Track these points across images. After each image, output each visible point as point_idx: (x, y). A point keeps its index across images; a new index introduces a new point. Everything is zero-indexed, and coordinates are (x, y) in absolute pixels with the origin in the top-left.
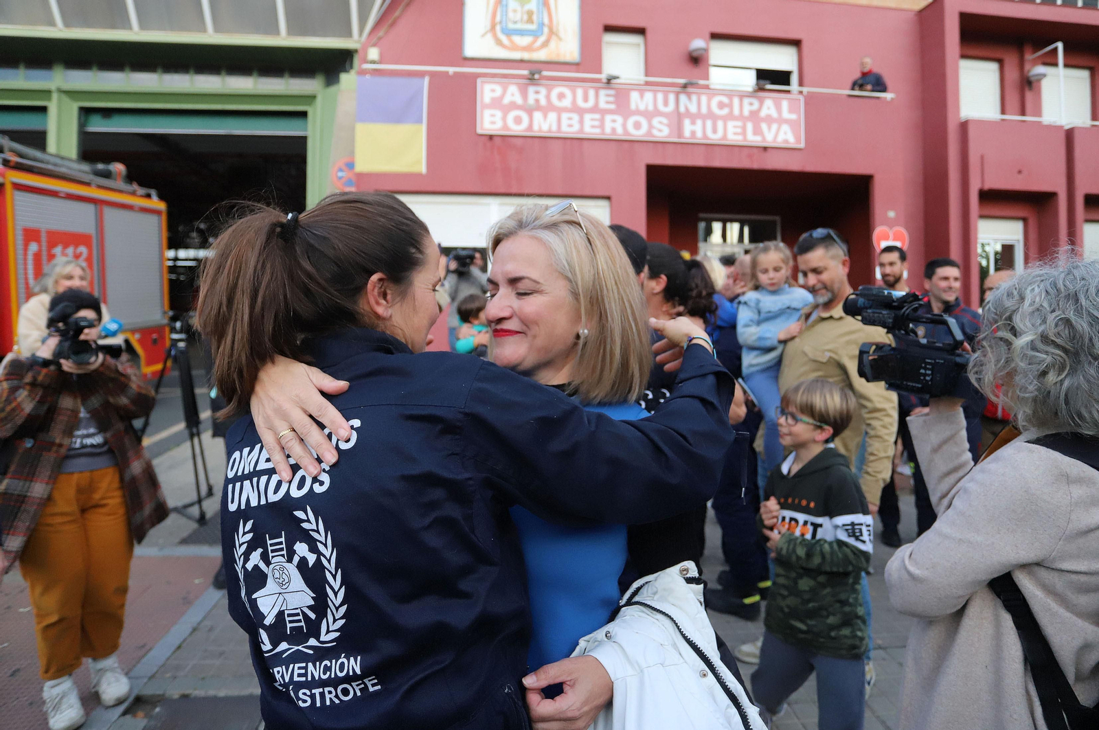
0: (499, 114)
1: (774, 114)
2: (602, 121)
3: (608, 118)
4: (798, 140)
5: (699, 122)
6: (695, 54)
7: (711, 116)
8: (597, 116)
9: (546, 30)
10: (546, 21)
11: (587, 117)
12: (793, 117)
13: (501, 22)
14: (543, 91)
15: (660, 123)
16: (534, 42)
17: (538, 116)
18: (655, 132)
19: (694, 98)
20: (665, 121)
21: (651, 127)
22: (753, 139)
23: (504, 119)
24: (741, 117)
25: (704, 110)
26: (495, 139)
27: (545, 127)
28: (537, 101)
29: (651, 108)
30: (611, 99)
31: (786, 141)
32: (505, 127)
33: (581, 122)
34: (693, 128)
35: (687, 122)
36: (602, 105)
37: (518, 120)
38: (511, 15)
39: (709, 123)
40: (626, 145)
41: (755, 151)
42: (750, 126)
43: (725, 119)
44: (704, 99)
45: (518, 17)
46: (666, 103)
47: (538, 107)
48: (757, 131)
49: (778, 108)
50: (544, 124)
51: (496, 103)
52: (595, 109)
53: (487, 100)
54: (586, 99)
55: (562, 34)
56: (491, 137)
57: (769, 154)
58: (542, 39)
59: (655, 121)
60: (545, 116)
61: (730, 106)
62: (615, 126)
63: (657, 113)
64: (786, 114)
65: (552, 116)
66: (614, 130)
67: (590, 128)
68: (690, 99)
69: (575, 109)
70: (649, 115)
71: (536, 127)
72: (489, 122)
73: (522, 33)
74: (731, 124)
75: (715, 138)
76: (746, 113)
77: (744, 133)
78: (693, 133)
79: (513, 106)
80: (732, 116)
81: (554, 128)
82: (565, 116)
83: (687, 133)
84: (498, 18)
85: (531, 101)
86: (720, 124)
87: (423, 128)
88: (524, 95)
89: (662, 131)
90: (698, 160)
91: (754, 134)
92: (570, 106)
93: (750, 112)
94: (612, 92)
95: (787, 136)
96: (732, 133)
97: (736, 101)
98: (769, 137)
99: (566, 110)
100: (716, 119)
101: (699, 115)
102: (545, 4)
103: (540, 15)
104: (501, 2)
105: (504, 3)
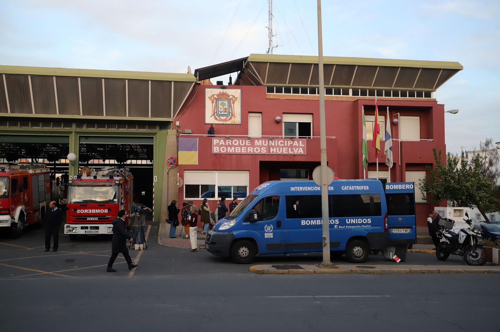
0: (218, 148)
1: (298, 145)
2: (247, 149)
3: (249, 148)
4: (304, 153)
5: (275, 148)
7: (278, 146)
8: (246, 148)
9: (230, 114)
11: (243, 148)
12: (303, 145)
13: (216, 112)
14: (230, 141)
16: (227, 118)
17: (229, 148)
18: (262, 152)
19: (274, 141)
20: (265, 148)
21: (261, 150)
22: (291, 153)
23: (220, 149)
24: (287, 146)
25: (276, 145)
26: (218, 155)
27: (231, 151)
28: (229, 144)
29: (261, 145)
30: (250, 143)
31: (301, 153)
32: (220, 151)
33: (241, 149)
34: (273, 150)
35: (271, 148)
36: (247, 144)
37: (223, 149)
38: (220, 110)
39: (278, 149)
40: (254, 155)
41: (292, 156)
42: (290, 149)
43: (283, 147)
44: (276, 141)
45: (222, 110)
46: (265, 143)
47: (229, 146)
48: (292, 150)
49: (299, 144)
50: (231, 150)
51: (217, 145)
52: (245, 146)
53: (215, 144)
54: (242, 143)
55: (235, 116)
56: (216, 154)
57: (296, 156)
58: (229, 117)
59: (262, 149)
60: (231, 148)
61: (284, 143)
62: (250, 150)
63: (263, 146)
65: (233, 148)
66: (250, 151)
67: (243, 151)
68: (272, 142)
69: (239, 146)
70: (260, 147)
71: (228, 151)
72: (216, 150)
73: (223, 115)
74: (284, 149)
75: (280, 152)
76: (289, 145)
77: (288, 151)
78: (273, 151)
79: (222, 145)
80: (284, 146)
81: (233, 151)
82: (236, 148)
83: (271, 152)
85: (227, 144)
86: (281, 149)
87: (197, 152)
88: (225, 143)
89: (264, 151)
90: (275, 159)
91: (291, 151)
92: (238, 145)
93: (290, 144)
94: (250, 141)
95: (301, 151)
96: (285, 151)
97: (286, 141)
98: (296, 151)
99: (237, 146)
100: (279, 147)
101: (275, 146)
102: (230, 106)
103: (229, 109)
104: (217, 106)
105: (218, 106)
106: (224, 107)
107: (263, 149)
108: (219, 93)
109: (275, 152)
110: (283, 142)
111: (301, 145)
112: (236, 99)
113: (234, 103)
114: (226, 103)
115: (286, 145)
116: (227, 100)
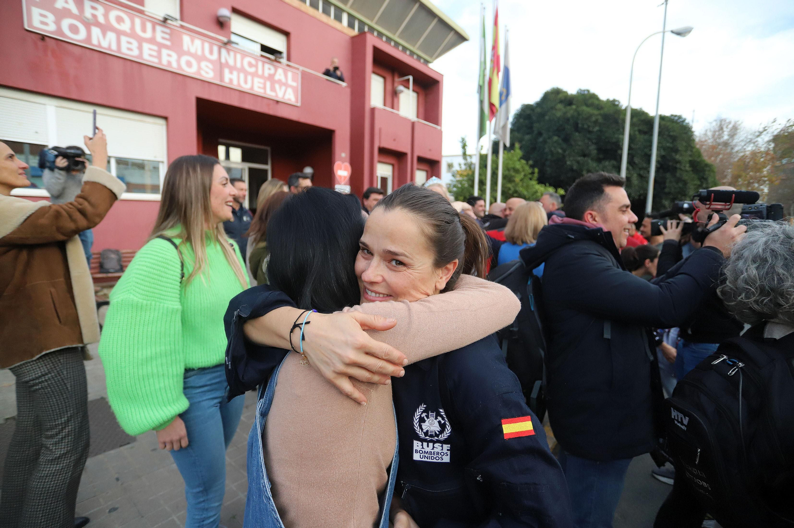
0: (50, 16)
1: (284, 80)
2: (159, 52)
3: (165, 52)
4: (297, 101)
5: (235, 73)
6: (221, 19)
7: (242, 70)
8: (155, 47)
11: (146, 46)
12: (294, 84)
14: (101, 9)
15: (207, 66)
17: (97, 31)
18: (203, 73)
19: (232, 54)
20: (211, 66)
21: (199, 68)
22: (270, 94)
23: (57, 23)
24: (263, 77)
25: (239, 65)
26: (48, 40)
27: (104, 44)
28: (94, 16)
29: (199, 53)
30: (167, 36)
31: (290, 100)
32: (60, 31)
33: (140, 48)
34: (231, 76)
35: (226, 71)
36: (159, 39)
37: (74, 29)
39: (242, 76)
40: (180, 78)
41: (271, 102)
42: (268, 84)
43: (253, 75)
44: (238, 57)
46: (211, 52)
47: (96, 23)
48: (273, 89)
49: (286, 78)
50: (103, 41)
51: (47, 5)
56: (43, 37)
57: (280, 105)
59: (203, 64)
60: (104, 34)
61: (256, 66)
62: (170, 60)
63: (204, 58)
64: (290, 82)
65: (111, 36)
66: (169, 63)
67: (148, 55)
68: (229, 54)
69: (132, 34)
70: (200, 59)
71: (94, 42)
72: (40, 21)
74: (256, 80)
75: (246, 87)
76: (266, 74)
77: (265, 88)
78: (231, 80)
79: (68, 13)
80: (257, 74)
82: (124, 39)
83: (227, 80)
85: (88, 15)
86: (249, 78)
88: (80, 7)
89: (208, 73)
90: (234, 101)
91: (271, 91)
92: (128, 31)
93: (269, 74)
94: (168, 31)
95: (290, 96)
96: (257, 87)
97: (260, 65)
98: (280, 94)
99: (125, 33)
100: (246, 73)
101: (235, 68)
109: (235, 83)
110: (253, 62)
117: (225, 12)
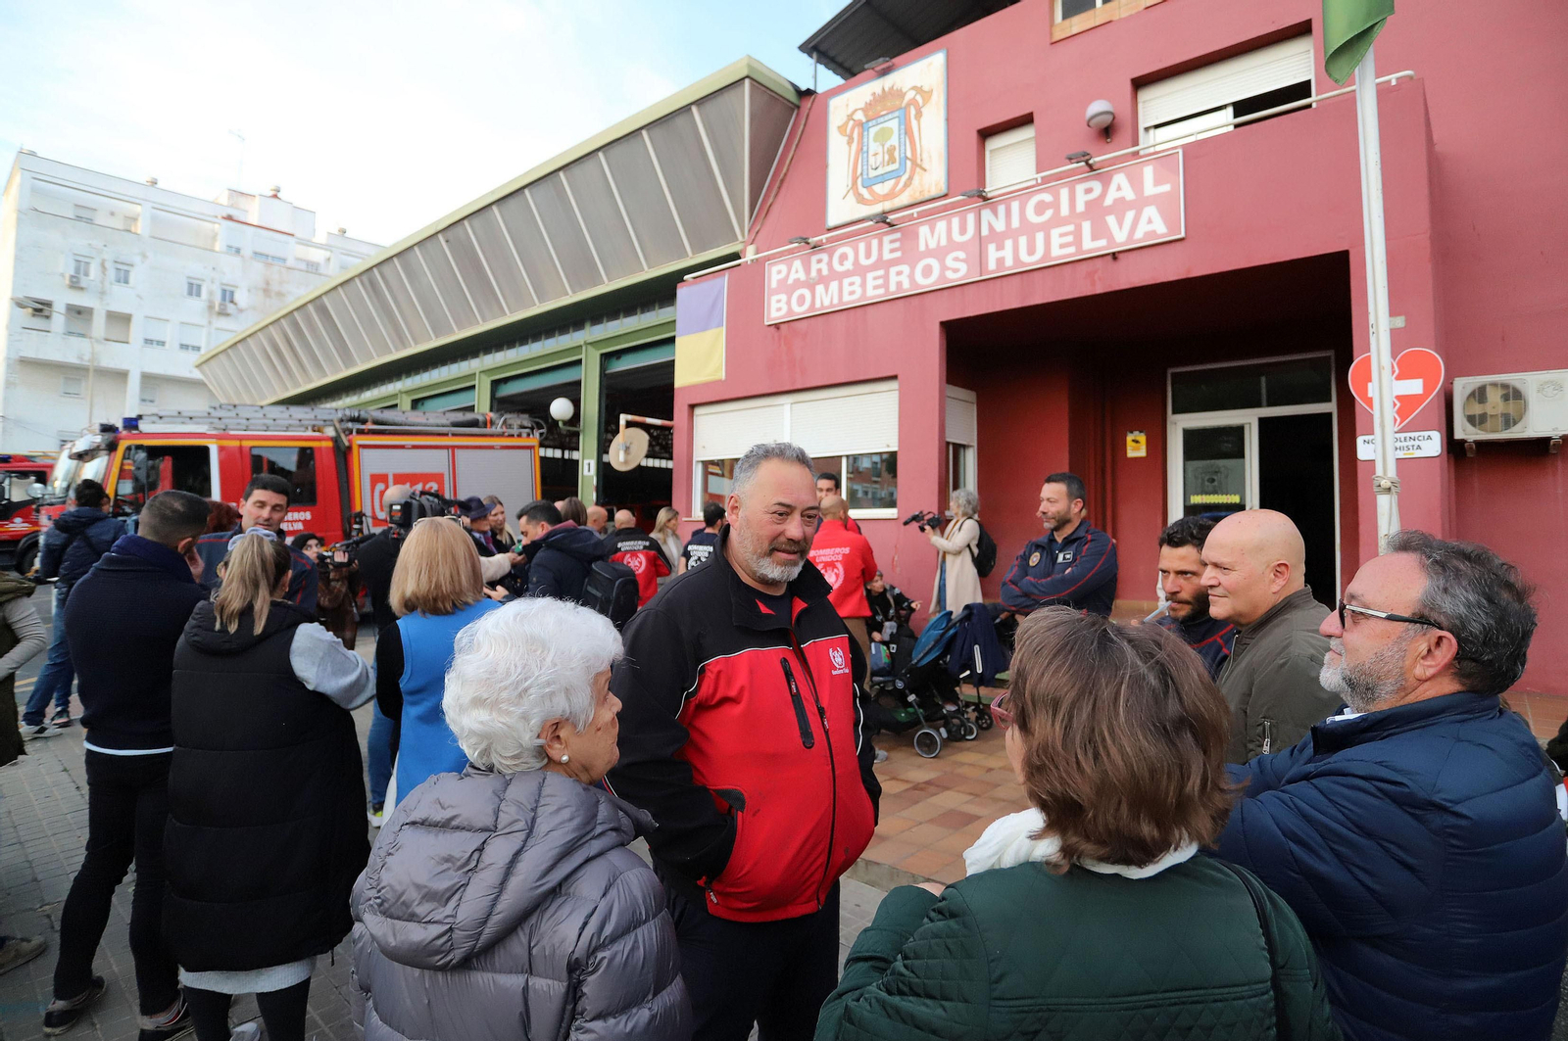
0: (784, 297)
1: (1129, 194)
2: (886, 277)
3: (893, 271)
4: (1171, 225)
5: (1009, 244)
7: (1026, 228)
8: (881, 272)
9: (909, 163)
10: (909, 155)
11: (870, 276)
12: (1166, 188)
13: (862, 174)
14: (825, 257)
16: (897, 184)
17: (820, 289)
18: (950, 275)
19: (1002, 209)
20: (962, 255)
21: (944, 268)
22: (1091, 245)
23: (789, 302)
24: (1075, 217)
25: (1015, 223)
26: (782, 326)
27: (827, 302)
28: (819, 271)
29: (944, 242)
30: (898, 245)
31: (1153, 233)
32: (790, 311)
33: (863, 285)
34: (1001, 254)
35: (992, 248)
36: (887, 256)
37: (801, 300)
38: (872, 160)
39: (1023, 241)
40: (915, 300)
41: (1099, 262)
42: (1086, 226)
43: (1046, 228)
44: (1015, 206)
45: (879, 158)
46: (963, 230)
47: (821, 279)
48: (1100, 231)
49: (1136, 183)
50: (827, 298)
51: (782, 286)
52: (878, 264)
53: (774, 284)
55: (925, 165)
56: (777, 326)
57: (1122, 260)
58: (904, 179)
59: (949, 261)
60: (827, 288)
61: (1056, 205)
62: (903, 280)
63: (953, 246)
65: (834, 285)
66: (899, 284)
67: (873, 289)
68: (995, 213)
69: (857, 270)
70: (940, 253)
71: (818, 305)
72: (776, 309)
73: (882, 179)
74: (1055, 233)
75: (1033, 259)
76: (1080, 207)
77: (1078, 241)
78: (1000, 261)
79: (798, 284)
80: (1057, 221)
81: (836, 300)
82: (846, 281)
83: (992, 265)
84: (859, 171)
85: (814, 274)
86: (1040, 237)
87: (724, 329)
88: (807, 269)
89: (958, 270)
90: (1010, 299)
91: (1094, 238)
92: (851, 268)
93: (1088, 204)
94: (898, 235)
95: (1153, 225)
96: (1060, 247)
97: (1064, 193)
98: (1121, 236)
99: (848, 274)
100: (1031, 231)
101: (1010, 233)
102: (908, 132)
103: (903, 148)
104: (862, 149)
105: (865, 149)
106: (887, 145)
107: (956, 259)
108: (869, 98)
109: (1009, 262)
110: (1047, 197)
111: (1150, 189)
112: (926, 95)
113: (919, 115)
114: (894, 124)
115: (1065, 211)
116: (896, 114)
117: (1097, 107)
